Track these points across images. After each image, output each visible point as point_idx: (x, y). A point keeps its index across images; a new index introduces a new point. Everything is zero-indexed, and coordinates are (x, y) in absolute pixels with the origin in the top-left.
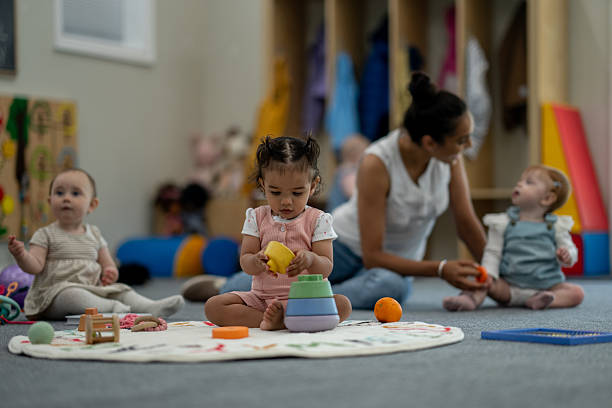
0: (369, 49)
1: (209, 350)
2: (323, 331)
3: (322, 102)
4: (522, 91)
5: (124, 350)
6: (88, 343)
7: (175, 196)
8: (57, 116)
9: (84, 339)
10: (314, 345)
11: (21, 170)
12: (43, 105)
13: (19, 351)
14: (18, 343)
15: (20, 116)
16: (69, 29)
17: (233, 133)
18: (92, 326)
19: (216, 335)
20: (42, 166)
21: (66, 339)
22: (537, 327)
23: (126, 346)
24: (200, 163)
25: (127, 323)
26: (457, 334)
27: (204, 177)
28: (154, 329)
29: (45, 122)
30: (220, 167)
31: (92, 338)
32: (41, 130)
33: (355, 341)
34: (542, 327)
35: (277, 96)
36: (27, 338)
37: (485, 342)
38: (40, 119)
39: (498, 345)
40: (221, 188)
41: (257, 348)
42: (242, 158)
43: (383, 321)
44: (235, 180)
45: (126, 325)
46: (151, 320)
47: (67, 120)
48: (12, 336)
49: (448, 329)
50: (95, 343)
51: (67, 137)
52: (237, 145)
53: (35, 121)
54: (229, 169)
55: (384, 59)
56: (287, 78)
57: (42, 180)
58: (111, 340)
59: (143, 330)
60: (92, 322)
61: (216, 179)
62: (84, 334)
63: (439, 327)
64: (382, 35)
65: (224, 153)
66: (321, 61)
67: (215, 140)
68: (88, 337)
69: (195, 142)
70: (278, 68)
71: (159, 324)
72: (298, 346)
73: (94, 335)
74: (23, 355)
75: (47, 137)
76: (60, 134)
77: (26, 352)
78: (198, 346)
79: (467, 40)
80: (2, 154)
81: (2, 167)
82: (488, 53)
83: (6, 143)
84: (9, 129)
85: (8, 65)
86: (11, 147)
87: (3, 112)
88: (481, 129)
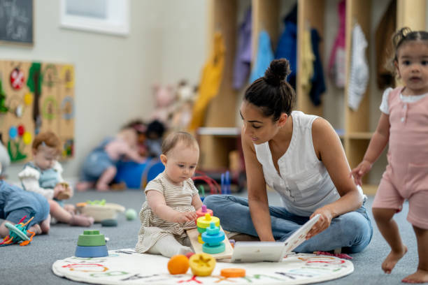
0: (282, 28)
3: (248, 64)
8: (61, 75)
11: (36, 114)
12: (52, 67)
15: (36, 76)
16: (70, 12)
17: (183, 84)
20: (50, 111)
24: (159, 105)
27: (162, 115)
29: (53, 80)
30: (173, 108)
32: (50, 85)
35: (216, 61)
38: (50, 77)
40: (174, 124)
42: (190, 103)
44: (183, 119)
47: (68, 78)
51: (68, 89)
52: (186, 93)
53: (46, 79)
54: (180, 110)
55: (294, 36)
56: (223, 48)
57: (50, 120)
61: (171, 116)
64: (292, 18)
65: (177, 98)
66: (248, 35)
67: (170, 89)
69: (156, 89)
70: (217, 41)
75: (54, 89)
76: (63, 87)
79: (353, 25)
80: (24, 102)
81: (23, 111)
82: (368, 37)
83: (26, 94)
84: (28, 84)
85: (28, 40)
86: (30, 97)
87: (25, 73)
88: (362, 89)
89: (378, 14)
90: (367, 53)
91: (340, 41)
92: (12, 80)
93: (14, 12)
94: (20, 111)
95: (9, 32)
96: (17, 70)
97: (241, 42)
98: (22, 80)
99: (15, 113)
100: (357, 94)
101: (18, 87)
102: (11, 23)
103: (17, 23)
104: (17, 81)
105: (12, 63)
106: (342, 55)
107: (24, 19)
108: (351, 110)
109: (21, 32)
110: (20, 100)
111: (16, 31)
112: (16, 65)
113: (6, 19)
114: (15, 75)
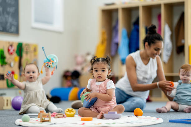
0: (133, 27)
1: (80, 125)
2: (117, 119)
3: (117, 44)
4: (183, 41)
5: (52, 124)
6: (41, 122)
7: (69, 74)
8: (32, 49)
9: (40, 121)
10: (114, 123)
11: (20, 65)
12: (28, 45)
13: (18, 124)
14: (18, 122)
15: (20, 49)
16: (37, 21)
17: (88, 54)
19: (82, 120)
21: (34, 120)
22: (187, 118)
23: (53, 123)
24: (78, 64)
25: (53, 115)
26: (161, 120)
27: (79, 68)
28: (62, 117)
29: (28, 51)
30: (84, 65)
31: (42, 120)
32: (27, 53)
33: (128, 122)
34: (189, 118)
35: (103, 42)
36: (21, 120)
37: (170, 123)
38: (27, 49)
39: (174, 124)
40: (84, 72)
41: (95, 124)
43: (137, 116)
45: (53, 116)
46: (61, 115)
47: (35, 50)
48: (16, 119)
49: (158, 119)
50: (43, 122)
51: (35, 55)
52: (90, 58)
53: (25, 50)
54: (86, 66)
55: (137, 31)
56: (106, 36)
58: (48, 121)
59: (59, 118)
60: (42, 115)
61: (83, 69)
62: (39, 119)
63: (155, 118)
64: (137, 23)
65: (85, 61)
66: (117, 31)
67: (82, 56)
68: (41, 120)
69: (76, 57)
70: (103, 34)
71: (64, 116)
72: (109, 124)
73: (43, 119)
74: (20, 125)
75: (29, 55)
76: (33, 54)
77: (21, 124)
78: (76, 123)
79: (165, 25)
80: (14, 60)
81: (14, 65)
82: (171, 29)
83: (16, 57)
84: (17, 52)
85: (17, 32)
86: (17, 58)
87: (15, 47)
88: (169, 53)
89: (176, 20)
90: (171, 37)
92: (9, 50)
93: (10, 20)
94: (12, 64)
95: (8, 29)
96: (11, 46)
97: (114, 34)
98: (14, 50)
99: (10, 65)
100: (167, 56)
101: (11, 54)
102: (8, 25)
103: (11, 25)
104: (11, 51)
105: (9, 43)
107: (15, 23)
108: (164, 63)
109: (13, 29)
110: (13, 59)
111: (11, 28)
112: (11, 43)
113: (6, 23)
114: (10, 48)
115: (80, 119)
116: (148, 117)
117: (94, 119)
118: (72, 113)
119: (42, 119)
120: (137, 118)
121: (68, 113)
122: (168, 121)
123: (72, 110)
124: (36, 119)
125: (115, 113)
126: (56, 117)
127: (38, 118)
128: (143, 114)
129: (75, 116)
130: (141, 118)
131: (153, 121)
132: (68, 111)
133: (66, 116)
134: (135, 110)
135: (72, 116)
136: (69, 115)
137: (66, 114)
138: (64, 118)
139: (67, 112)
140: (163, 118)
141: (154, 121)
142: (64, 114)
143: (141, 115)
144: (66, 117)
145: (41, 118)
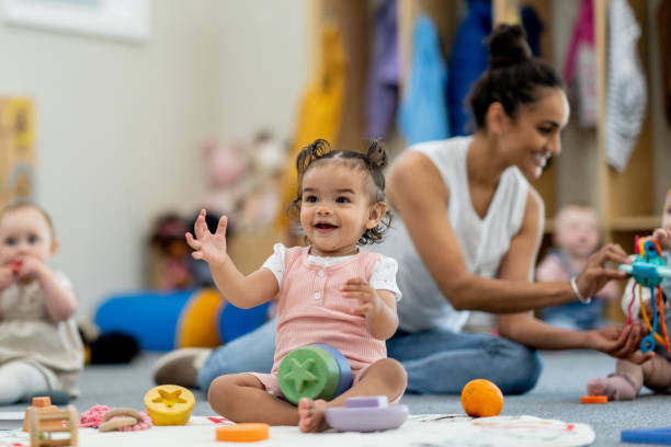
0: (464, 10)
2: (382, 430)
3: (394, 89)
8: (8, 118)
9: (28, 443)
17: (263, 138)
18: (36, 422)
19: (222, 437)
21: (2, 444)
24: (217, 183)
25: (94, 420)
26: (584, 434)
27: (222, 204)
28: (132, 427)
30: (245, 188)
31: (38, 442)
35: (326, 83)
37: (626, 446)
40: (246, 219)
42: (277, 175)
43: (474, 415)
44: (267, 207)
45: (92, 423)
46: (128, 415)
47: (22, 124)
49: (570, 428)
51: (23, 149)
52: (271, 156)
54: (258, 191)
56: (340, 55)
58: (65, 444)
59: (116, 430)
60: (38, 418)
61: (240, 206)
62: (27, 435)
63: (558, 425)
65: (251, 168)
66: (392, 31)
67: (237, 149)
68: (34, 440)
69: (208, 152)
70: (328, 42)
71: (140, 420)
73: (41, 438)
76: (12, 143)
82: (640, 13)
88: (634, 127)
90: (642, 49)
91: (584, 30)
97: (379, 44)
100: (625, 136)
106: (589, 58)
108: (612, 169)
115: (213, 436)
116: (525, 418)
117: (273, 431)
118: (178, 408)
119: (38, 434)
120: (477, 424)
121: (161, 408)
122: (618, 439)
123: (179, 393)
124: (14, 436)
125: (375, 403)
126: (102, 425)
127: (25, 430)
128: (504, 407)
129: (193, 419)
130: (491, 425)
131: (545, 439)
132: (158, 396)
133: (148, 420)
134: (468, 386)
135: (181, 421)
136: (164, 415)
137: (150, 412)
138: (142, 429)
139: (155, 401)
140: (595, 426)
141: (554, 438)
142: (143, 414)
143: (497, 413)
144: (149, 427)
145: (33, 432)
